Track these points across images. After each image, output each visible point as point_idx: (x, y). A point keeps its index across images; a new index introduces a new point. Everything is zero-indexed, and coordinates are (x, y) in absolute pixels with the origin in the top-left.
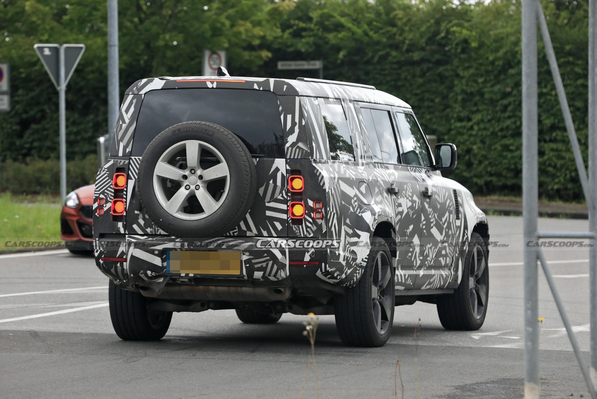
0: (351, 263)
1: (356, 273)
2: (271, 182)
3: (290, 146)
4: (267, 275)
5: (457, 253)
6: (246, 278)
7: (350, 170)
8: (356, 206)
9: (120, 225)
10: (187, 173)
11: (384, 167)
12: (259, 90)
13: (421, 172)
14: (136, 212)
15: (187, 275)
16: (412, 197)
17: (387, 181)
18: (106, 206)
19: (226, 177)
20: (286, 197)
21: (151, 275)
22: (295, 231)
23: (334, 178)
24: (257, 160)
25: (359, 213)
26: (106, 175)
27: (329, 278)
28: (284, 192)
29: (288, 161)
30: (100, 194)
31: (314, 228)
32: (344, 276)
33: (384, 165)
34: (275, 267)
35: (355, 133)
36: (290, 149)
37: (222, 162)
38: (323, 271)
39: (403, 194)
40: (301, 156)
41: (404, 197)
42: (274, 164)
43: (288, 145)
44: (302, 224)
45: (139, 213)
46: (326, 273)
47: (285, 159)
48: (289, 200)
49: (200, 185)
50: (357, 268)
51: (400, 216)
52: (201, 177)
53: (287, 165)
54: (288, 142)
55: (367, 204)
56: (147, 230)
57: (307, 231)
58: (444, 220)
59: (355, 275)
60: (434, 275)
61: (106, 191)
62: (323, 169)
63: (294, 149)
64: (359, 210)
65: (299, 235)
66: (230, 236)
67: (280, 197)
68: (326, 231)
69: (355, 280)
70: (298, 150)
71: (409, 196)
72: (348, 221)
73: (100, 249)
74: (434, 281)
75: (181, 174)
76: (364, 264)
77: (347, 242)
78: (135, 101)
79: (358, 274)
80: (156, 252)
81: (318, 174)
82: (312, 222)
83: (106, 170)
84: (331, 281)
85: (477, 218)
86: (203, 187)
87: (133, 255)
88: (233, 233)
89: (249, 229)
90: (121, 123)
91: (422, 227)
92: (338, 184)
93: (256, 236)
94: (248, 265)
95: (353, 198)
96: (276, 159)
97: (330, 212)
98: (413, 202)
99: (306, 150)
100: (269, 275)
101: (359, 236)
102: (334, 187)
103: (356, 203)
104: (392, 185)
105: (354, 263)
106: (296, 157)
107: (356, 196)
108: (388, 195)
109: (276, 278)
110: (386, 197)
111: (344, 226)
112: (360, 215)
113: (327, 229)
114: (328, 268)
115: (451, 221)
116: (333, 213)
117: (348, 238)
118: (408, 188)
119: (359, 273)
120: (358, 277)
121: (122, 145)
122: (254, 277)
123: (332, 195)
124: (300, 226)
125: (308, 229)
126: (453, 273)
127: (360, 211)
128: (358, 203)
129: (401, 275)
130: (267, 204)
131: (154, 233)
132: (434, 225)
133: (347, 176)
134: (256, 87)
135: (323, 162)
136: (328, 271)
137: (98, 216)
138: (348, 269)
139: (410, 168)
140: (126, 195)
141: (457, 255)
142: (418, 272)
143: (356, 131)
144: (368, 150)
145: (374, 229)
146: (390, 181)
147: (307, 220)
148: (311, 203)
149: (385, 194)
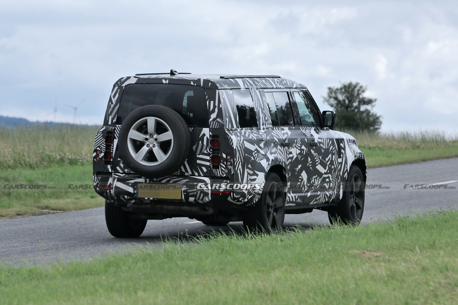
0: (252, 192)
1: (255, 198)
2: (200, 142)
3: (212, 121)
4: (197, 199)
5: (339, 180)
6: (184, 201)
7: (253, 134)
8: (256, 156)
9: (109, 167)
10: (148, 137)
11: (280, 129)
12: (194, 85)
13: (311, 129)
14: (119, 159)
15: (149, 199)
16: (301, 147)
17: (281, 138)
18: (101, 155)
19: (171, 140)
20: (209, 152)
21: (127, 198)
22: (215, 173)
23: (240, 140)
24: (192, 129)
26: (101, 136)
27: (236, 202)
28: (208, 148)
29: (211, 129)
30: (97, 147)
31: (226, 171)
32: (246, 200)
33: (281, 128)
34: (202, 195)
35: (259, 109)
36: (212, 122)
37: (169, 131)
38: (232, 197)
39: (293, 146)
40: (219, 127)
41: (294, 148)
42: (202, 131)
43: (211, 120)
44: (219, 169)
45: (120, 160)
46: (234, 199)
47: (209, 129)
48: (211, 154)
49: (156, 144)
50: (256, 195)
51: (291, 160)
52: (156, 140)
53: (210, 132)
54: (211, 118)
55: (264, 154)
56: (125, 170)
57: (222, 173)
58: (327, 159)
59: (254, 199)
60: (319, 195)
61: (101, 146)
62: (233, 134)
63: (215, 122)
64: (258, 159)
65: (217, 175)
66: (175, 176)
67: (205, 152)
68: (234, 173)
69: (254, 202)
70: (217, 123)
71: (299, 147)
72: (250, 166)
73: (97, 181)
74: (320, 198)
75: (144, 137)
76: (261, 192)
77: (248, 179)
78: (119, 90)
79: (256, 199)
80: (130, 184)
81: (229, 138)
82: (225, 167)
83: (101, 133)
84: (238, 203)
85: (355, 156)
86: (157, 145)
87: (116, 185)
88: (177, 173)
89: (187, 171)
90: (110, 104)
91: (309, 165)
92: (243, 144)
93: (191, 175)
94: (185, 193)
95: (254, 152)
96: (203, 128)
97: (236, 161)
98: (301, 150)
99: (222, 123)
100: (199, 199)
101: (257, 175)
102: (240, 146)
103: (256, 155)
104: (285, 140)
105: (253, 192)
106: (216, 127)
107: (256, 150)
108: (282, 148)
109: (202, 201)
110: (280, 149)
111: (246, 169)
112: (258, 161)
113: (234, 172)
114: (235, 196)
115: (333, 159)
116: (238, 162)
117: (249, 177)
118: (298, 142)
120: (256, 200)
121: (111, 118)
122: (189, 201)
123: (238, 150)
124: (218, 170)
125: (223, 172)
126: (335, 193)
128: (257, 154)
129: (292, 197)
130: (198, 156)
131: (129, 173)
132: (318, 163)
133: (251, 137)
134: (192, 83)
135: (233, 130)
136: (235, 197)
137: (96, 161)
138: (249, 196)
139: (302, 128)
140: (113, 148)
141: (339, 181)
142: (306, 194)
143: (260, 108)
144: (268, 119)
145: (268, 170)
146: (283, 138)
147: (221, 166)
148: (224, 156)
149: (279, 147)
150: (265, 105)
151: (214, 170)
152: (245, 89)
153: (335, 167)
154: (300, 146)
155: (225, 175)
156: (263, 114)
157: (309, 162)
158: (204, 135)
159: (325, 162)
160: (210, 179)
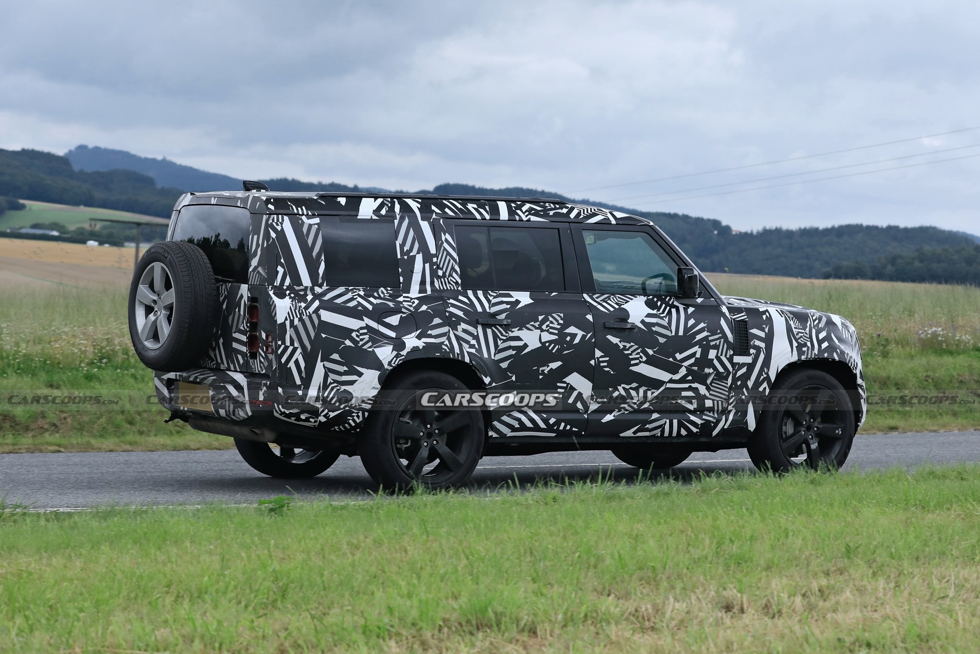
1: (352, 416)
2: (236, 310)
3: (252, 271)
6: (216, 415)
8: (362, 340)
10: (156, 298)
11: (494, 294)
12: (241, 207)
13: (630, 299)
16: (561, 329)
17: (479, 309)
19: (173, 303)
20: (246, 328)
22: (252, 366)
23: (308, 308)
24: (229, 286)
25: (370, 347)
28: (244, 321)
29: (251, 287)
31: (267, 363)
32: (322, 419)
33: (497, 292)
36: (252, 273)
37: (172, 287)
38: (279, 412)
39: (528, 326)
40: (260, 283)
41: (530, 330)
42: (239, 290)
43: (251, 269)
44: (256, 359)
46: (285, 415)
47: (248, 285)
48: (248, 331)
51: (513, 352)
53: (249, 292)
54: (251, 265)
55: (394, 338)
57: (261, 367)
59: (350, 418)
60: (656, 420)
62: (288, 297)
63: (255, 274)
64: (370, 344)
65: (254, 372)
67: (242, 328)
68: (278, 367)
69: (353, 424)
70: (258, 275)
71: (553, 328)
72: (335, 357)
74: (661, 427)
75: (151, 298)
77: (329, 380)
79: (355, 418)
81: (271, 303)
82: (264, 357)
84: (305, 424)
86: (163, 312)
89: (222, 360)
91: (597, 364)
92: (314, 316)
93: (227, 369)
95: (357, 331)
96: (241, 285)
97: (283, 346)
99: (264, 276)
100: (230, 413)
101: (360, 375)
102: (301, 318)
103: (365, 337)
106: (255, 283)
107: (366, 327)
108: (476, 328)
109: (235, 417)
110: (464, 331)
111: (322, 361)
112: (371, 350)
113: (277, 365)
115: (712, 357)
116: (291, 348)
117: (332, 376)
118: (551, 319)
119: (358, 417)
120: (358, 421)
122: (219, 414)
123: (294, 327)
124: (255, 361)
125: (262, 365)
126: (730, 418)
127: (373, 344)
128: (370, 336)
129: (532, 420)
130: (234, 335)
132: (641, 362)
133: (352, 304)
134: (239, 204)
136: (286, 412)
142: (596, 416)
143: (418, 253)
144: (447, 274)
145: (391, 366)
146: (488, 310)
147: (260, 354)
148: (264, 335)
149: (463, 326)
150: (445, 249)
151: (251, 361)
152: (375, 217)
153: (721, 370)
154: (559, 327)
155: (264, 371)
156: (427, 266)
157: (598, 358)
158: (242, 296)
159: (671, 359)
160: (245, 377)
